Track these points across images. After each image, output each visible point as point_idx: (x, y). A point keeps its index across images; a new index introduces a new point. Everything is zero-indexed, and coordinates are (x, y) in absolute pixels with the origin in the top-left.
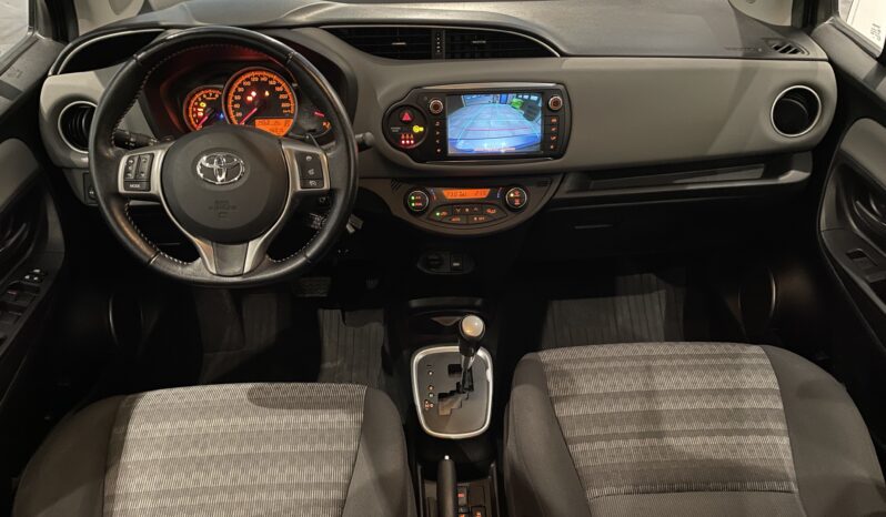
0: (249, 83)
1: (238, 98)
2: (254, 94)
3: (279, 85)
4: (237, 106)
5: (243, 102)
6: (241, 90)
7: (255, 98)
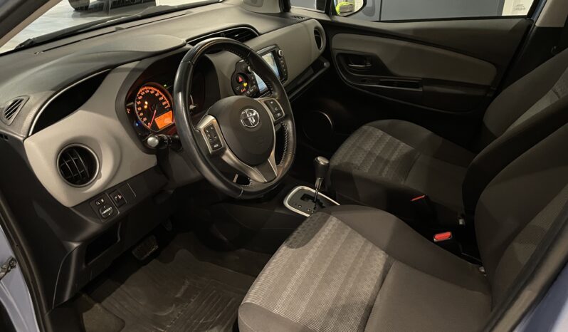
0: (141, 97)
1: (140, 109)
2: (146, 103)
3: (150, 90)
4: (142, 114)
5: (143, 110)
6: (139, 103)
7: (148, 106)
